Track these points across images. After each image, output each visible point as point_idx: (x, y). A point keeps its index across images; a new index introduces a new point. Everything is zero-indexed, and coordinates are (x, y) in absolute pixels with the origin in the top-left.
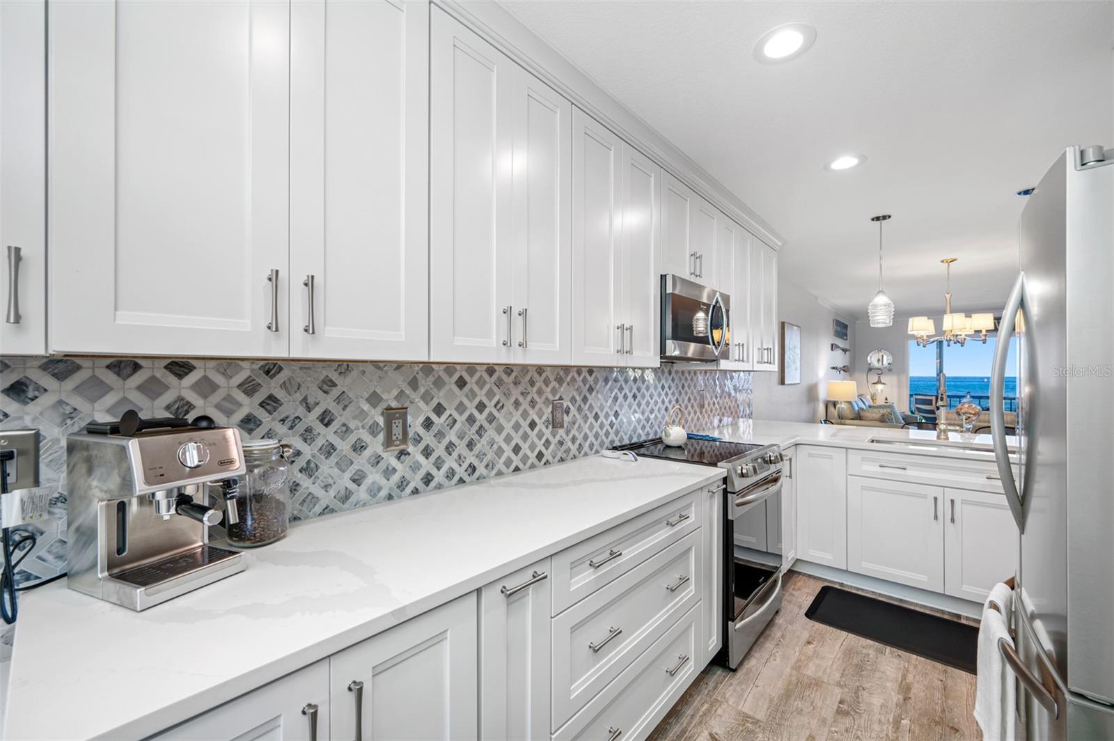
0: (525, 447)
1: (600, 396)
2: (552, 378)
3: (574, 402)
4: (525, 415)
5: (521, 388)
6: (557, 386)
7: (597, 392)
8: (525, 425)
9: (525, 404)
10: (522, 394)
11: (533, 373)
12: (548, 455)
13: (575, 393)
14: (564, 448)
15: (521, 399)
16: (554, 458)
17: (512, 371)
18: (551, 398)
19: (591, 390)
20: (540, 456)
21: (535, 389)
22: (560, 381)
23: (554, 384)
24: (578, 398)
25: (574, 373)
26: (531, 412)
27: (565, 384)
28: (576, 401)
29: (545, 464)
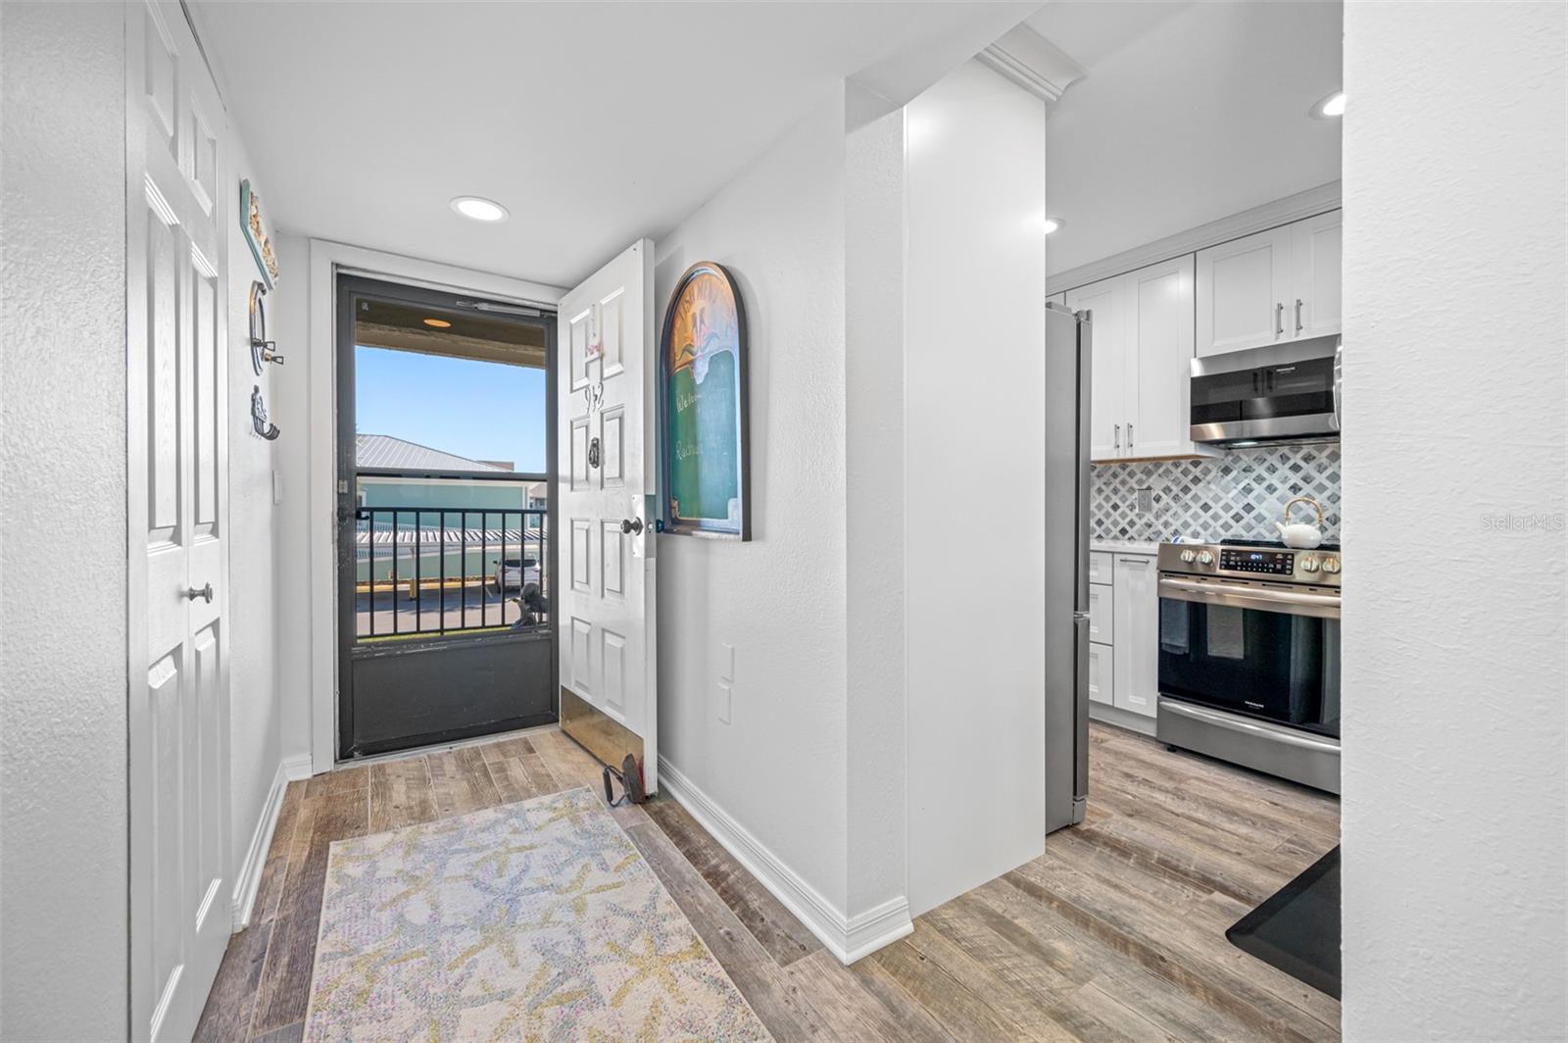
0: (1108, 523)
1: (1212, 486)
2: (1138, 472)
3: (1167, 492)
4: (1107, 499)
5: (1103, 480)
6: (1144, 477)
7: (1209, 483)
8: (1108, 507)
9: (1107, 491)
10: (1105, 484)
11: (1115, 467)
12: (1131, 532)
13: (1170, 484)
14: (1152, 530)
15: (1104, 487)
16: (1140, 536)
17: (1095, 468)
18: (1136, 487)
19: (1196, 480)
20: (1124, 531)
21: (1118, 480)
22: (1149, 473)
23: (1139, 476)
24: (1174, 488)
25: (1168, 464)
26: (1114, 497)
27: (1155, 476)
28: (1171, 491)
29: (1129, 539)
